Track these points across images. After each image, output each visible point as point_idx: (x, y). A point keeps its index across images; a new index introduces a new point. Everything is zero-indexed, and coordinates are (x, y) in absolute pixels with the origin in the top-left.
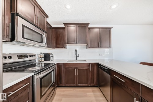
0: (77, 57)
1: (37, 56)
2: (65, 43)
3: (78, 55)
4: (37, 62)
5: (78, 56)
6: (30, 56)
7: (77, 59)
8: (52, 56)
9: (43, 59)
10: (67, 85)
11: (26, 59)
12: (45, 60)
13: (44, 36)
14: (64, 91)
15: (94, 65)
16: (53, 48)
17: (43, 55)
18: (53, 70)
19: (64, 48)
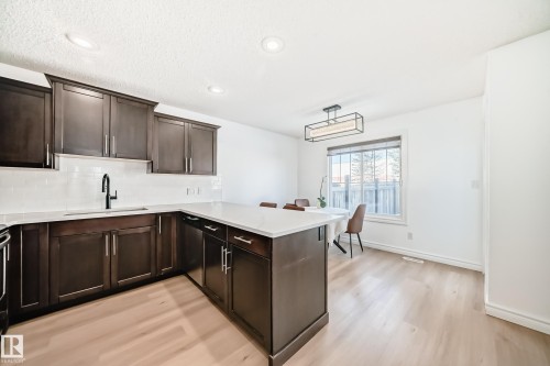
0: (109, 198)
2: (55, 151)
3: (112, 194)
5: (115, 198)
7: (108, 207)
10: (66, 297)
15: (170, 218)
19: (49, 167)
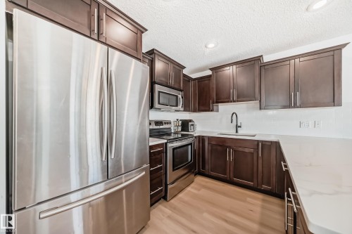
0: (237, 127)
1: (172, 123)
2: (213, 103)
3: (239, 125)
4: (173, 131)
5: (240, 127)
6: (165, 123)
7: (237, 132)
8: (193, 125)
9: (180, 129)
10: (213, 174)
11: (161, 127)
12: (182, 130)
13: (180, 96)
14: (207, 182)
15: (270, 145)
16: (195, 111)
17: (180, 122)
18: (191, 144)
19: (212, 111)
